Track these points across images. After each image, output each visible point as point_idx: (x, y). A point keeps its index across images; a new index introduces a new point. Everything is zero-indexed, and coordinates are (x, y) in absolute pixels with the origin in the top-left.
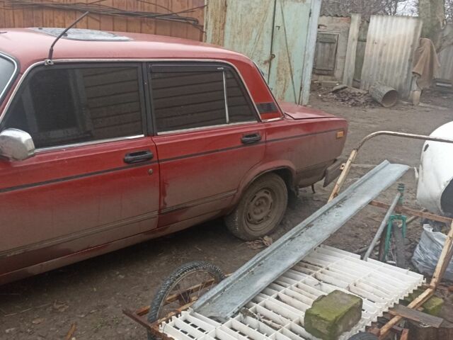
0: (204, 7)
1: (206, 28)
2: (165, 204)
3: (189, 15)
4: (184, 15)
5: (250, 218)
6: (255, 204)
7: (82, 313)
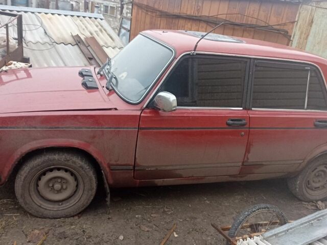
0: (295, 22)
1: (293, 38)
2: (248, 159)
3: (282, 28)
4: (278, 27)
5: (309, 184)
6: (315, 175)
7: (181, 218)
